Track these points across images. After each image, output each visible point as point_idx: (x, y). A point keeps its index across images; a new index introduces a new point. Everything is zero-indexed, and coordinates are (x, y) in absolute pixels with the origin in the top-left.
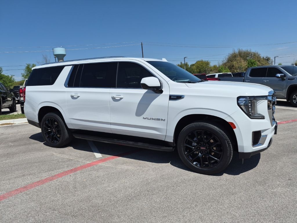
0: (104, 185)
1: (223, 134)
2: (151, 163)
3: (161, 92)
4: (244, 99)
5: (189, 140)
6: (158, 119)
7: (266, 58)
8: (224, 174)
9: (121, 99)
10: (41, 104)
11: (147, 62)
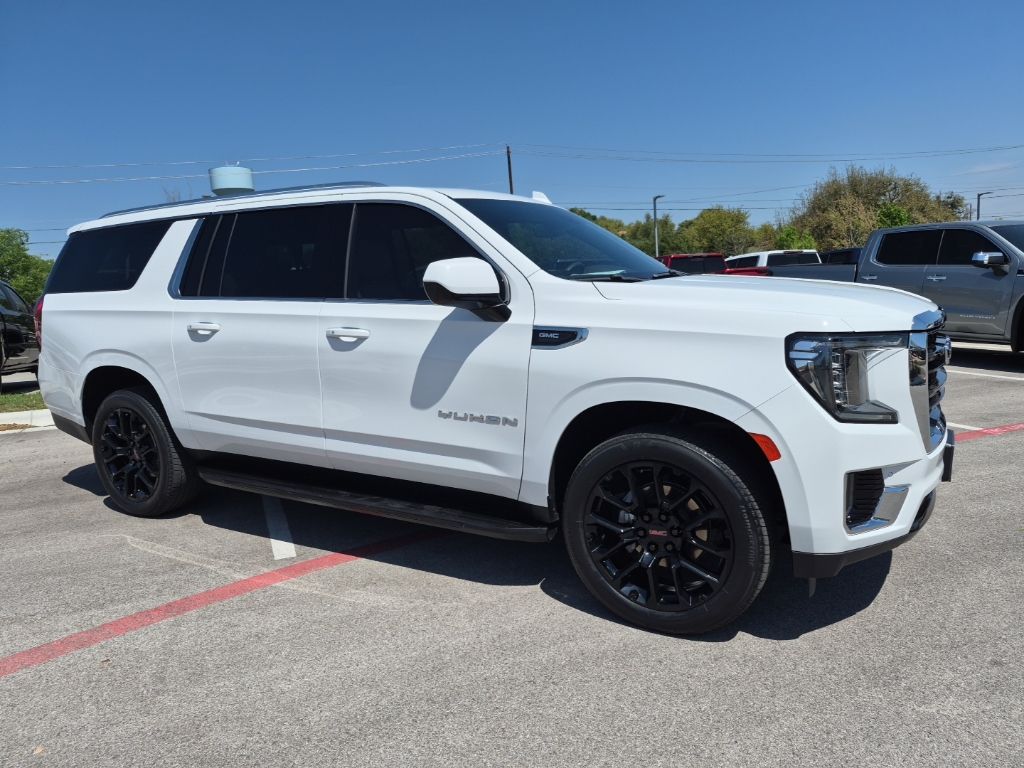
0: (272, 672)
1: (730, 481)
2: (468, 583)
3: (504, 315)
4: (814, 344)
5: (604, 501)
6: (493, 420)
7: (948, 197)
8: (740, 634)
9: (361, 340)
10: (94, 357)
11: (458, 201)
